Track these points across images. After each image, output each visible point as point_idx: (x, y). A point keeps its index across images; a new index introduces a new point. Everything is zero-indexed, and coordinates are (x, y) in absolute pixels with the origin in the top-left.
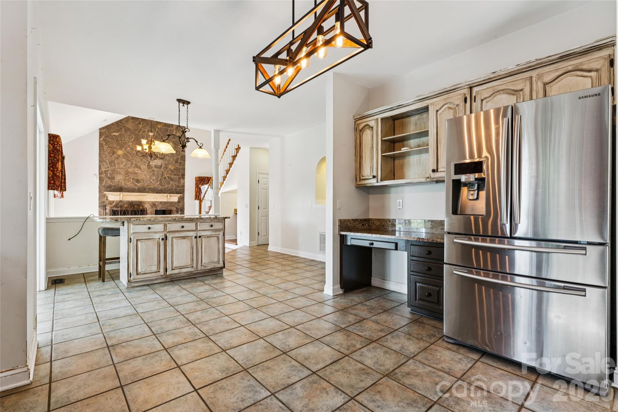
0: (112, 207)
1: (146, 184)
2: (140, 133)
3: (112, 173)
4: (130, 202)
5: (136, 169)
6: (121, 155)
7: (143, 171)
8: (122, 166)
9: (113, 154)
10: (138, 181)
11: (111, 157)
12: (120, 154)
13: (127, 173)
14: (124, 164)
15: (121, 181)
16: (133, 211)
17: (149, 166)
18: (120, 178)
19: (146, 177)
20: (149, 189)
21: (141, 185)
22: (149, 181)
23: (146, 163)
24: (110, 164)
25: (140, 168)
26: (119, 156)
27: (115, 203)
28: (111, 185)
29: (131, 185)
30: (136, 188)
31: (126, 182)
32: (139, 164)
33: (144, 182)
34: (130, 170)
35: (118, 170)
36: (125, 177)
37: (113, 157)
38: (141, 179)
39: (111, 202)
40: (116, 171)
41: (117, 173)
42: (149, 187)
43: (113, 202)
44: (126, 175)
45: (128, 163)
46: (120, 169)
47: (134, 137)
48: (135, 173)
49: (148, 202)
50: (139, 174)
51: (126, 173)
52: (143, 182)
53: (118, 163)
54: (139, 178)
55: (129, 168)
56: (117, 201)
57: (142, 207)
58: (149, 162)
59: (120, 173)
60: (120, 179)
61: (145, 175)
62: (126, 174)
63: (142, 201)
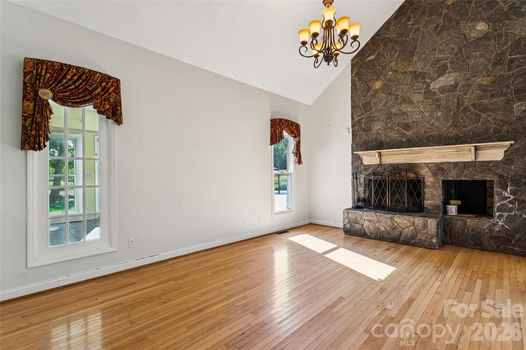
0: (367, 175)
1: (423, 130)
2: (409, 36)
3: (368, 122)
4: (393, 167)
5: (403, 105)
6: (380, 88)
7: (416, 107)
8: (380, 106)
9: (368, 91)
10: (407, 127)
11: (366, 96)
12: (377, 87)
13: (390, 116)
14: (384, 102)
15: (380, 132)
16: (394, 181)
17: (428, 94)
18: (378, 127)
19: (422, 116)
20: (428, 139)
21: (413, 132)
22: (429, 124)
23: (421, 89)
24: (364, 108)
25: (411, 102)
26: (377, 91)
27: (371, 169)
28: (366, 140)
29: (396, 135)
30: (404, 140)
31: (387, 133)
32: (408, 94)
33: (419, 127)
34: (393, 110)
35: (377, 114)
36: (386, 123)
37: (368, 95)
38: (414, 122)
39: (367, 167)
40: (373, 117)
41: (374, 120)
42: (429, 135)
43: (370, 166)
44: (388, 121)
45: (390, 98)
46: (378, 112)
47: (398, 49)
48: (403, 113)
49: (427, 165)
50: (409, 114)
51: (387, 116)
52: (417, 127)
53: (375, 103)
54: (410, 121)
55: (392, 107)
56: (374, 165)
57: (416, 174)
58: (429, 85)
59: (378, 119)
60: (379, 129)
61: (419, 114)
62: (387, 119)
63: (415, 163)
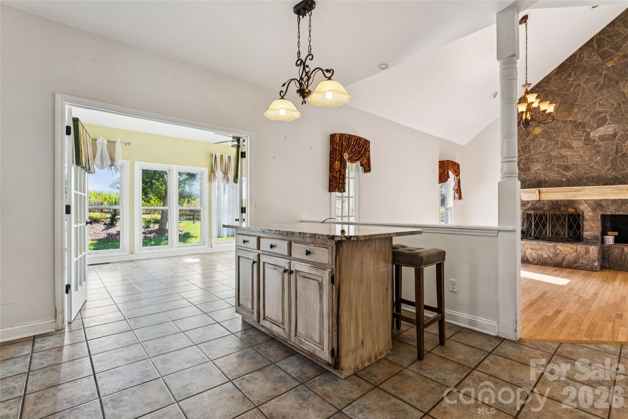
0: (526, 210)
1: (583, 171)
2: (569, 91)
3: (526, 163)
4: (553, 202)
5: (563, 150)
6: (539, 134)
7: (575, 152)
8: (540, 150)
9: (528, 136)
10: (567, 168)
11: (525, 140)
12: (537, 133)
13: (549, 158)
14: (543, 146)
15: (539, 172)
16: (555, 215)
17: (588, 141)
18: (537, 168)
19: (582, 160)
20: (587, 179)
21: (573, 173)
22: (589, 166)
23: (582, 136)
24: (523, 150)
25: (571, 147)
26: (536, 136)
27: (530, 204)
28: (524, 179)
29: (555, 175)
30: (564, 180)
31: (547, 173)
32: (568, 140)
33: (579, 169)
34: (553, 153)
35: (536, 156)
36: (546, 165)
37: (527, 140)
38: (574, 164)
39: (525, 203)
40: (532, 159)
41: (533, 162)
42: (588, 175)
43: (528, 202)
44: (548, 163)
45: (550, 143)
46: (538, 154)
47: (559, 101)
48: (562, 157)
49: (586, 201)
50: (569, 157)
51: (546, 158)
52: (576, 168)
53: (535, 147)
54: (570, 163)
55: (551, 150)
56: (533, 201)
57: (575, 209)
58: (589, 134)
59: (537, 161)
60: (539, 169)
61: (579, 157)
62: (547, 161)
63: (575, 200)
